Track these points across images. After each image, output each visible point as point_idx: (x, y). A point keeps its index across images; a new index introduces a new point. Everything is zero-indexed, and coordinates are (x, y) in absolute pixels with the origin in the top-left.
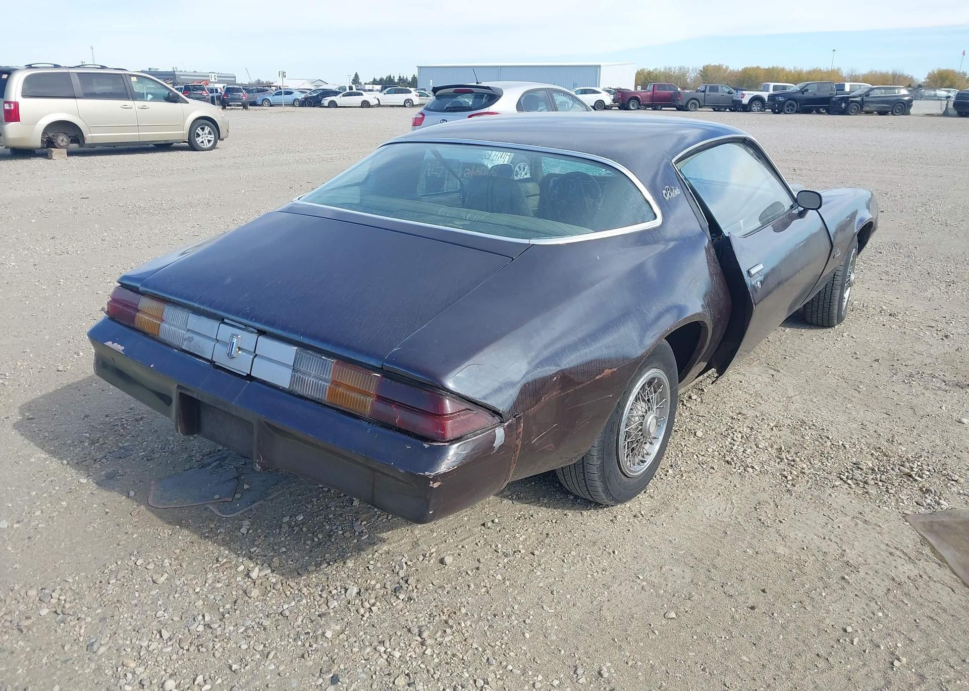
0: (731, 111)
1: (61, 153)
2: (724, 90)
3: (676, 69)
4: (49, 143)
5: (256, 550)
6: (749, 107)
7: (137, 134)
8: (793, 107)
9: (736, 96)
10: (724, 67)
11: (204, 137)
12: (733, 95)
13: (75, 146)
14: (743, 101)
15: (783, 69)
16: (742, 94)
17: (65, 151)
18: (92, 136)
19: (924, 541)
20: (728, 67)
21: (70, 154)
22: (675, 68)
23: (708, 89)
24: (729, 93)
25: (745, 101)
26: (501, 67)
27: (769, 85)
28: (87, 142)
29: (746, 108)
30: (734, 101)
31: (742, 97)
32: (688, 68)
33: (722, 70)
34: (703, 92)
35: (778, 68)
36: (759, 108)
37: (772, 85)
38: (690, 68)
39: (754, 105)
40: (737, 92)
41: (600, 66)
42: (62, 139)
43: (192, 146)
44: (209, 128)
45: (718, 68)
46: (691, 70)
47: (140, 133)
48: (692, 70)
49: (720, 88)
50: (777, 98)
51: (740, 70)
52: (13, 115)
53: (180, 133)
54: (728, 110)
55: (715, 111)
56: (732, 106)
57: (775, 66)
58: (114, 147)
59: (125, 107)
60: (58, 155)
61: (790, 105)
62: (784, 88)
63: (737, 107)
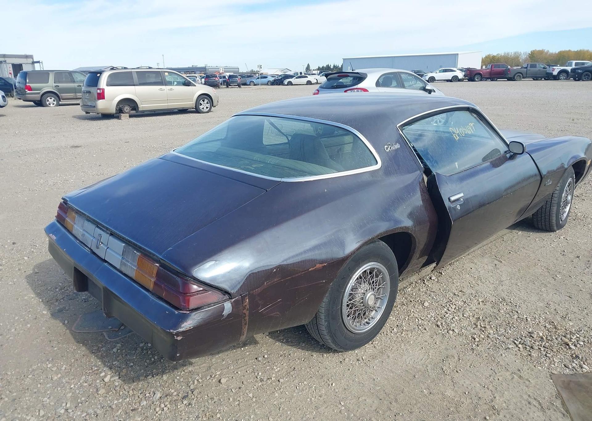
0: (545, 79)
1: (126, 116)
2: (540, 66)
3: (512, 54)
4: (120, 111)
5: (116, 363)
6: (557, 77)
7: (167, 104)
8: (589, 76)
9: (549, 70)
10: (546, 51)
11: (204, 105)
12: (546, 69)
13: (133, 112)
14: (554, 73)
15: (588, 51)
16: (553, 69)
17: (128, 115)
18: (142, 106)
19: (559, 395)
20: (548, 51)
21: (131, 116)
22: (511, 53)
23: (529, 66)
24: (544, 68)
25: (555, 73)
26: (394, 57)
27: (572, 62)
28: (140, 110)
29: (556, 78)
30: (547, 73)
31: (553, 71)
32: (520, 52)
33: (544, 53)
34: (525, 68)
35: (584, 50)
36: (565, 78)
37: (574, 62)
38: (522, 52)
39: (561, 76)
40: (549, 67)
41: (458, 54)
42: (127, 109)
43: (197, 111)
44: (207, 100)
45: (541, 52)
46: (522, 54)
47: (168, 104)
48: (524, 54)
49: (537, 65)
50: (577, 71)
51: (557, 52)
52: (101, 96)
53: (190, 103)
54: (543, 79)
55: (534, 80)
56: (546, 77)
57: (582, 49)
58: (155, 112)
59: (161, 90)
60: (125, 117)
61: (587, 75)
62: (583, 64)
63: (549, 77)
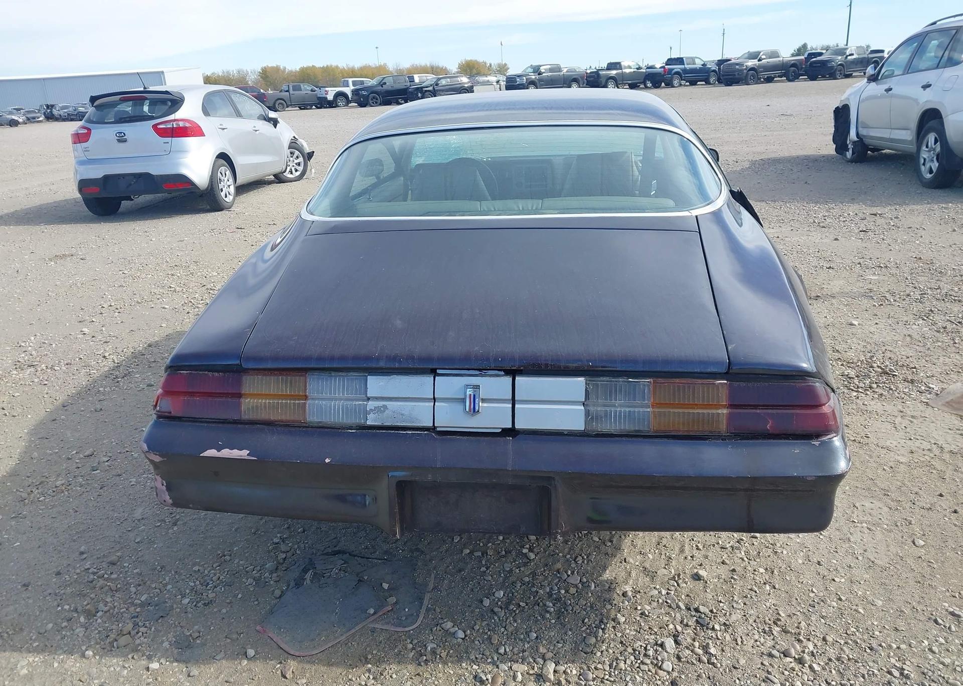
0: (318, 108)
2: (306, 88)
3: (235, 72)
6: (334, 103)
8: (377, 99)
9: (320, 93)
10: (282, 68)
12: (316, 92)
14: (328, 97)
16: (326, 91)
20: (285, 67)
22: (233, 71)
23: (291, 88)
24: (312, 91)
25: (330, 97)
27: (348, 81)
29: (332, 104)
30: (319, 98)
31: (326, 94)
32: (246, 70)
33: (280, 71)
34: (287, 91)
35: (331, 66)
36: (344, 103)
37: (350, 80)
38: (248, 70)
39: (339, 101)
40: (320, 89)
41: (163, 72)
45: (277, 69)
46: (249, 72)
48: (251, 72)
49: (302, 87)
50: (360, 92)
51: (298, 70)
54: (314, 107)
55: (301, 109)
56: (318, 104)
57: (329, 64)
61: (374, 97)
62: (362, 83)
63: (323, 103)
